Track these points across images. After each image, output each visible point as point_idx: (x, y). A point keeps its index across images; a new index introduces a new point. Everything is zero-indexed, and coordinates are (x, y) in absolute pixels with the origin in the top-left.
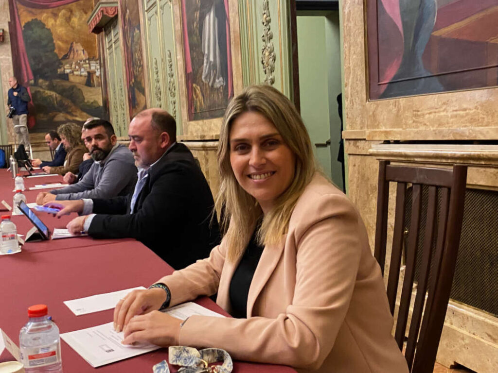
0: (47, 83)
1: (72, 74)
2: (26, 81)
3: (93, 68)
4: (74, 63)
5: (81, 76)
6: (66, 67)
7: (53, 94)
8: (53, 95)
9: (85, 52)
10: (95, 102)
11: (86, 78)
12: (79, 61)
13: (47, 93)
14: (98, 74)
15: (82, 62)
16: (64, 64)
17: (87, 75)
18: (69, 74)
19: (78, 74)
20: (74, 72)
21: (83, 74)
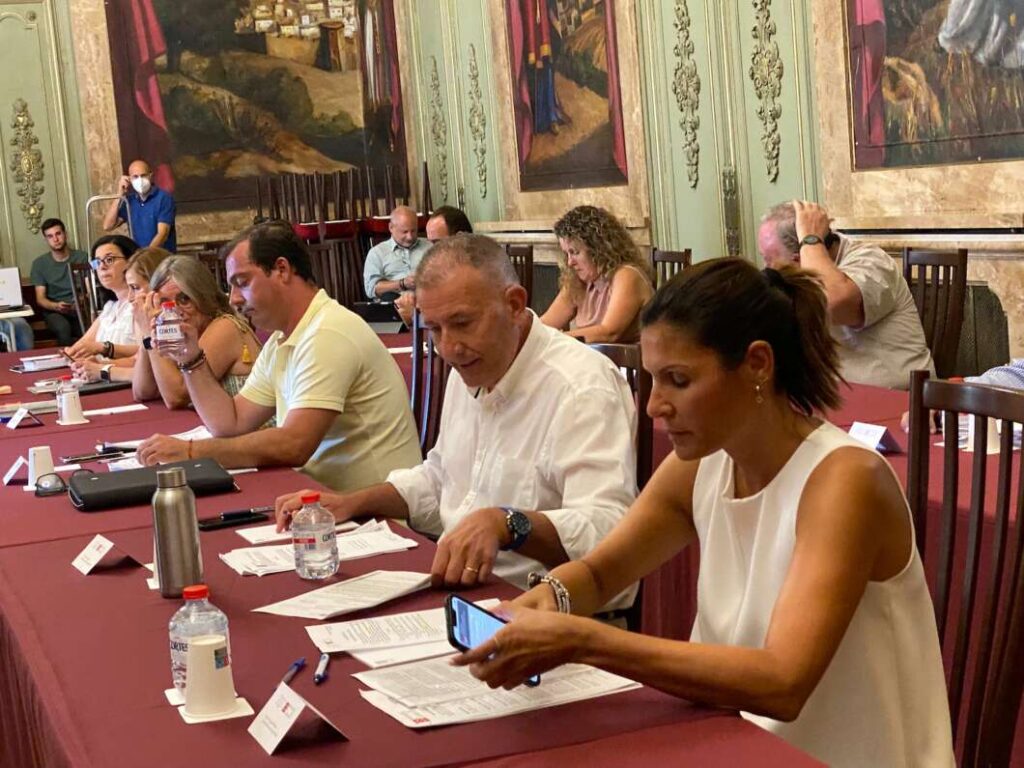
0: (206, 63)
1: (276, 34)
2: (145, 58)
3: (335, 14)
5: (302, 37)
6: (257, 14)
7: (224, 95)
8: (224, 98)
10: (343, 116)
11: (317, 45)
13: (205, 95)
14: (350, 29)
16: (252, 4)
17: (319, 35)
18: (267, 34)
19: (292, 33)
20: (282, 27)
21: (307, 32)
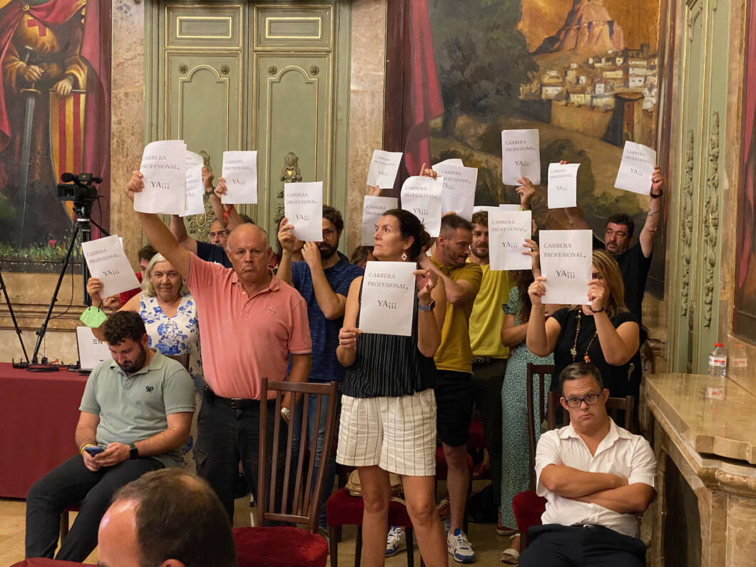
0: (482, 130)
1: (564, 102)
2: (419, 120)
3: (635, 83)
4: (574, 66)
5: (593, 108)
6: (546, 80)
9: (617, 28)
11: (609, 116)
12: (591, 61)
13: (477, 162)
14: (649, 103)
15: (603, 63)
16: (541, 68)
17: (613, 106)
18: (553, 102)
19: (583, 102)
20: (571, 95)
21: (599, 102)
